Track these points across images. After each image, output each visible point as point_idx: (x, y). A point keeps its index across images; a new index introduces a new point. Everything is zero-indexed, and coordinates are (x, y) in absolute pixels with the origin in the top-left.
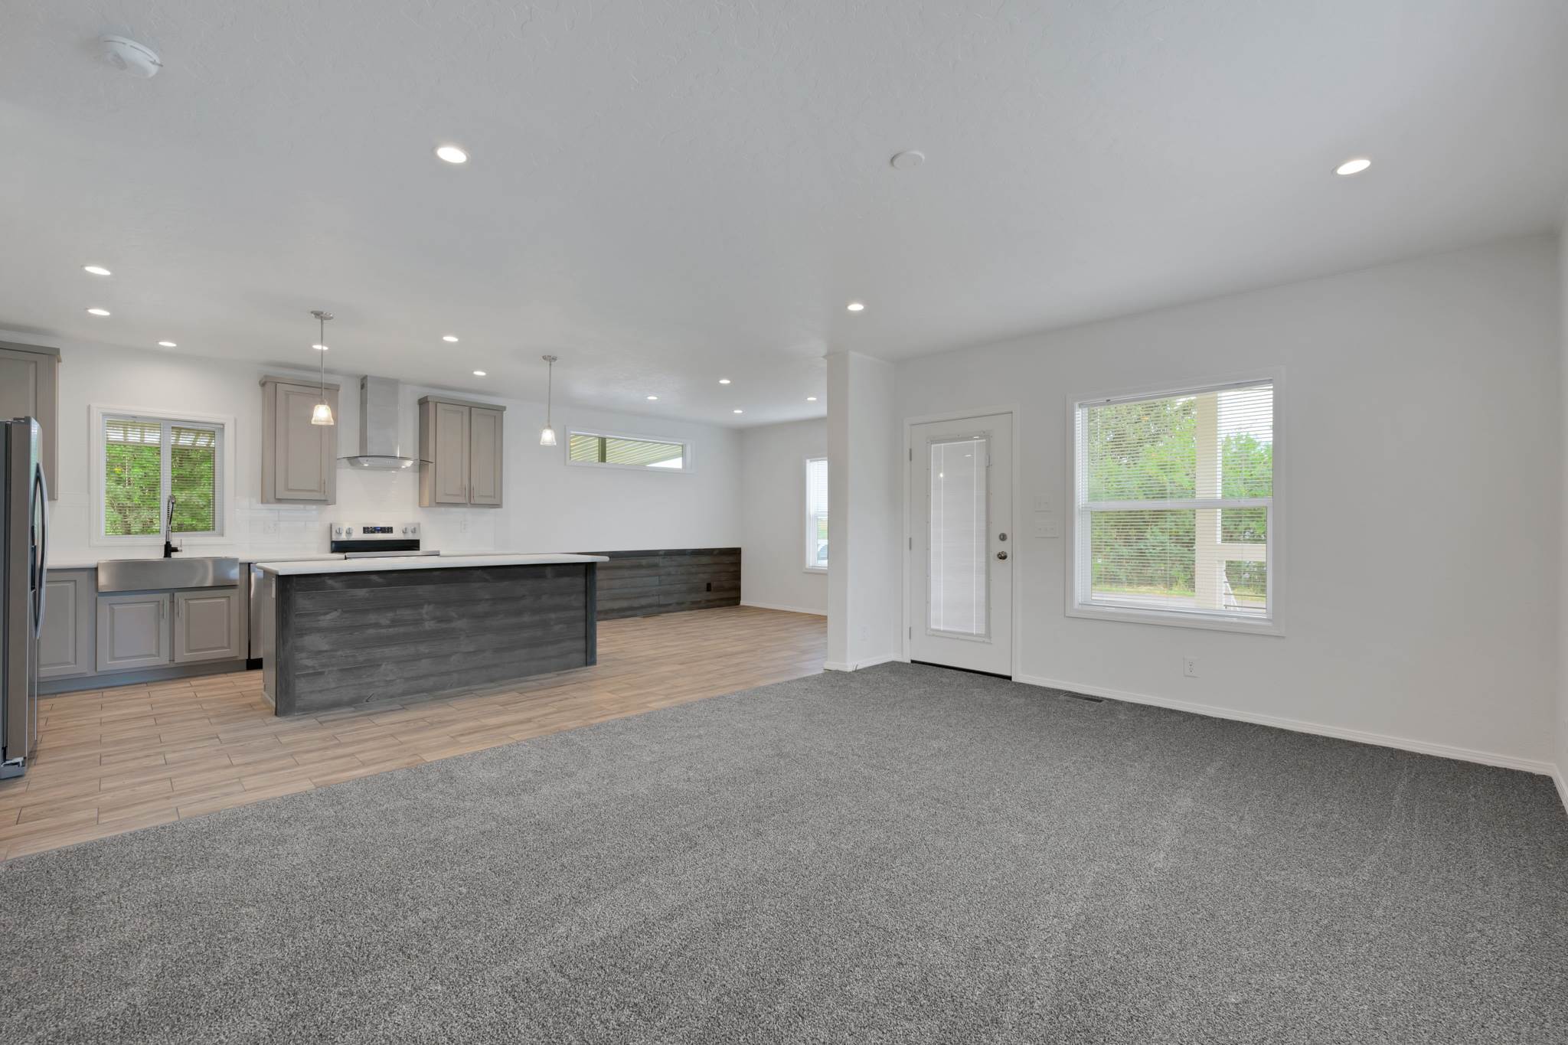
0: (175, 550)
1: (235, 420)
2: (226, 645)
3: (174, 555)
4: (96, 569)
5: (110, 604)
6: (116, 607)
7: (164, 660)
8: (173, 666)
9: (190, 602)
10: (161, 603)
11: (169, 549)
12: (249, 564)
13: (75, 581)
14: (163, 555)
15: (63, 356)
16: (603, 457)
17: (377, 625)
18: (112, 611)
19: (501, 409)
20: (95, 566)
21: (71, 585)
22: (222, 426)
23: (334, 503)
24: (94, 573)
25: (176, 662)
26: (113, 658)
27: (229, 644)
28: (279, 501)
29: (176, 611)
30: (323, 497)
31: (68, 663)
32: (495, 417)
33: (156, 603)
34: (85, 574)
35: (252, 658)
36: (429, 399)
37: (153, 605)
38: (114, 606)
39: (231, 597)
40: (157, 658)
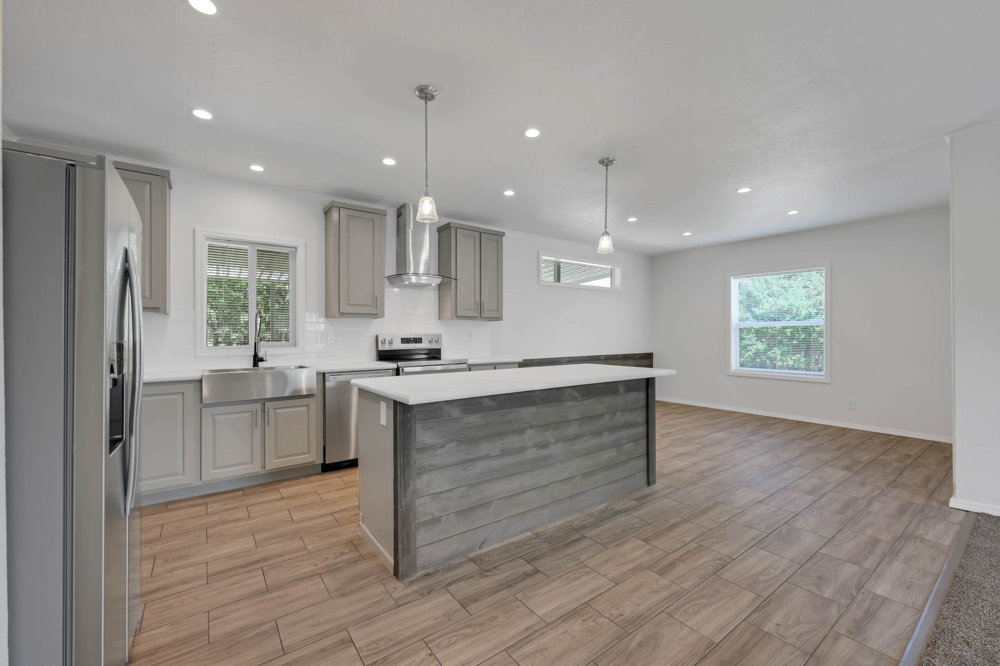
0: (262, 360)
1: (306, 243)
2: (306, 451)
3: (261, 364)
4: (201, 381)
5: (212, 415)
6: (217, 418)
7: (255, 468)
8: (264, 472)
9: (279, 411)
10: (254, 412)
11: (257, 359)
12: (324, 374)
13: (183, 393)
14: (252, 365)
15: (173, 178)
16: (558, 278)
17: (488, 457)
18: (214, 420)
19: (502, 235)
20: (199, 378)
21: (179, 397)
22: (294, 250)
23: (383, 316)
24: (198, 384)
25: (266, 469)
26: (215, 467)
27: (309, 452)
28: (343, 315)
29: (266, 420)
30: (375, 312)
31: (177, 474)
32: (497, 241)
33: (251, 412)
34: (191, 386)
35: (327, 462)
36: (451, 225)
37: (247, 415)
38: (215, 416)
39: (310, 406)
40: (251, 465)
